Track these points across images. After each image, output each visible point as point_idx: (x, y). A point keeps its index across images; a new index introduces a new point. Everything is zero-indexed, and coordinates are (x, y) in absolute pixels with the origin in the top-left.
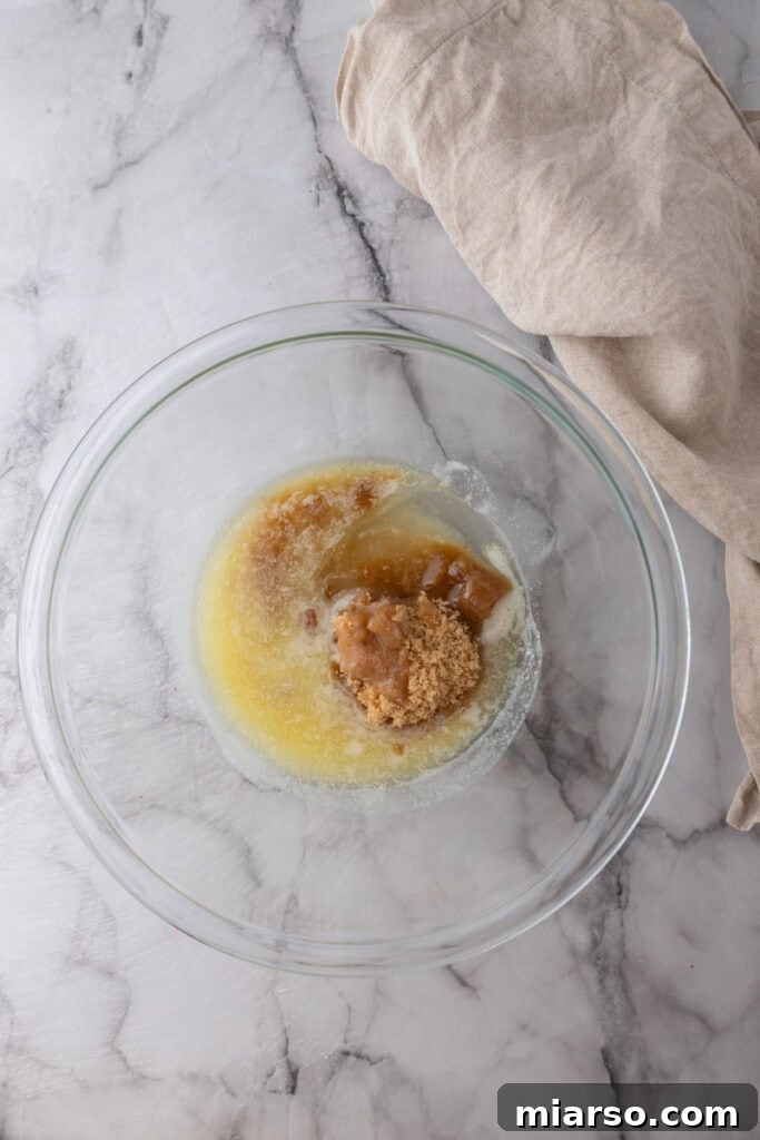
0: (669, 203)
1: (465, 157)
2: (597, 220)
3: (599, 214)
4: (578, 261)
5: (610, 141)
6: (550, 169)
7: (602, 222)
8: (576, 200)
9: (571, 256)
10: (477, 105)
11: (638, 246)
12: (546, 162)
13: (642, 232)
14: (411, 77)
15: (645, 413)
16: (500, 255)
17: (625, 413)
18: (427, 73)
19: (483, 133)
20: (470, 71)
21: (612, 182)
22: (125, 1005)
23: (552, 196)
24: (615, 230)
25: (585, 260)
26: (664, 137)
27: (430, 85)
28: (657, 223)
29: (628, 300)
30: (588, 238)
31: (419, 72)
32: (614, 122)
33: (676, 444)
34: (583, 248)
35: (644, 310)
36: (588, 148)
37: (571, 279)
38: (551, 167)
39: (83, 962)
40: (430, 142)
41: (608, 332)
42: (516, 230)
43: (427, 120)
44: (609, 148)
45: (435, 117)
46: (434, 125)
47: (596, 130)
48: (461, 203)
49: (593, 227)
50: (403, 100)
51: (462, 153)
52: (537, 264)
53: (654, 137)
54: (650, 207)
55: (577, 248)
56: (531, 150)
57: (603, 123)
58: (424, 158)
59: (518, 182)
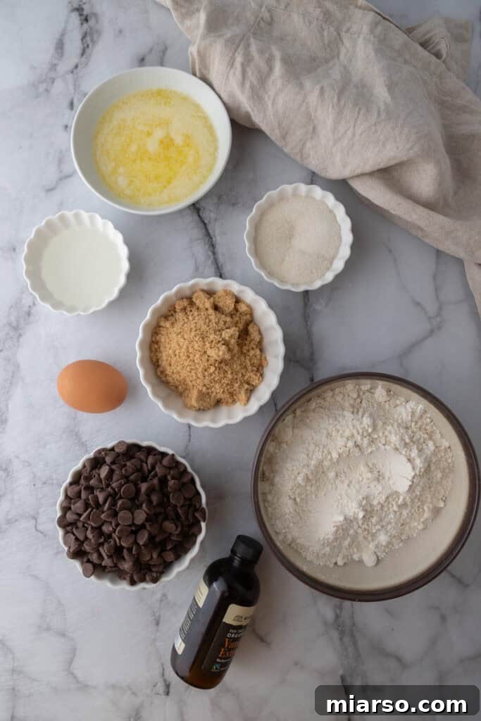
0: (391, 87)
1: (274, 100)
2: (357, 109)
3: (357, 105)
4: (354, 135)
5: (345, 67)
6: (322, 90)
7: (360, 109)
8: (342, 103)
9: (349, 133)
10: (271, 69)
11: (383, 116)
12: (318, 87)
13: (382, 107)
14: (231, 64)
15: (411, 202)
16: (309, 145)
17: (399, 204)
18: (239, 59)
19: (279, 83)
20: (261, 52)
21: (356, 87)
22: (73, 651)
23: (329, 105)
24: (368, 111)
25: (358, 132)
26: (373, 54)
27: (243, 65)
28: (389, 100)
29: (388, 147)
30: (356, 120)
31: (235, 59)
32: (342, 57)
33: (432, 213)
34: (354, 126)
35: (398, 148)
36: (336, 74)
37: (353, 145)
38: (322, 88)
39: (48, 629)
40: (253, 98)
41: (382, 166)
42: (314, 128)
43: (248, 85)
44: (346, 71)
45: (251, 82)
46: (252, 87)
47: (334, 65)
48: (279, 125)
49: (356, 113)
50: (231, 77)
51: (272, 98)
52: (331, 143)
53: (368, 57)
54: (381, 92)
55: (351, 129)
56: (308, 84)
57: (336, 60)
58: (252, 106)
59: (307, 103)
